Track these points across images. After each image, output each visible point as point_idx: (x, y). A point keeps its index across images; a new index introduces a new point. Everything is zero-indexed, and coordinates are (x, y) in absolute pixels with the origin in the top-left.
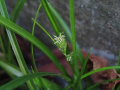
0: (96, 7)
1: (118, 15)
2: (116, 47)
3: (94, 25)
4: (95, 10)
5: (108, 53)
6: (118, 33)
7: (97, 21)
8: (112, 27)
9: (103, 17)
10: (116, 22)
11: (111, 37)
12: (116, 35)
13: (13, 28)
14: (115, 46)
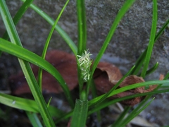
0: (101, 6)
1: (133, 12)
2: (124, 49)
3: (94, 25)
4: (99, 9)
5: (111, 56)
6: (130, 32)
7: (100, 20)
8: (121, 27)
9: (109, 16)
10: (129, 21)
11: (119, 38)
12: (126, 35)
13: (24, 56)
14: (121, 48)
